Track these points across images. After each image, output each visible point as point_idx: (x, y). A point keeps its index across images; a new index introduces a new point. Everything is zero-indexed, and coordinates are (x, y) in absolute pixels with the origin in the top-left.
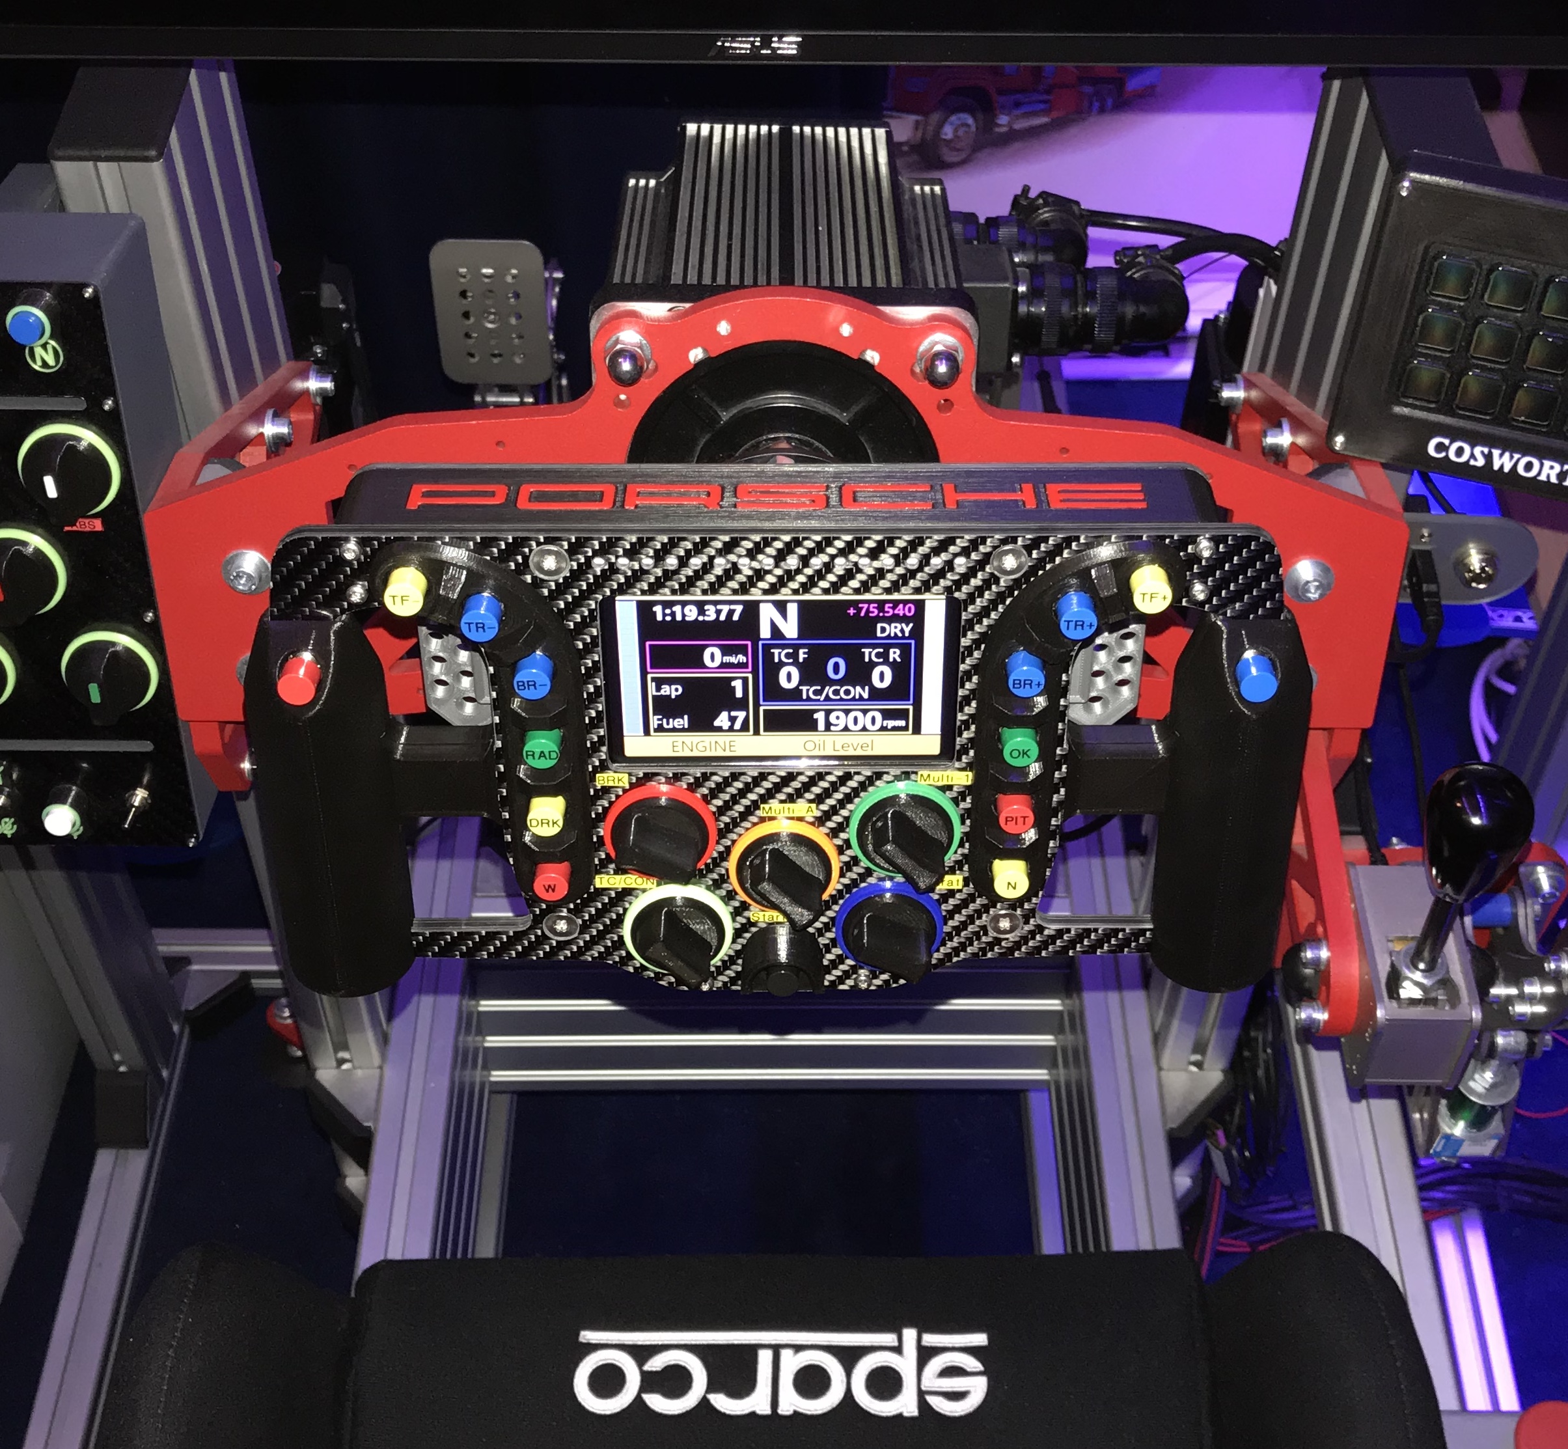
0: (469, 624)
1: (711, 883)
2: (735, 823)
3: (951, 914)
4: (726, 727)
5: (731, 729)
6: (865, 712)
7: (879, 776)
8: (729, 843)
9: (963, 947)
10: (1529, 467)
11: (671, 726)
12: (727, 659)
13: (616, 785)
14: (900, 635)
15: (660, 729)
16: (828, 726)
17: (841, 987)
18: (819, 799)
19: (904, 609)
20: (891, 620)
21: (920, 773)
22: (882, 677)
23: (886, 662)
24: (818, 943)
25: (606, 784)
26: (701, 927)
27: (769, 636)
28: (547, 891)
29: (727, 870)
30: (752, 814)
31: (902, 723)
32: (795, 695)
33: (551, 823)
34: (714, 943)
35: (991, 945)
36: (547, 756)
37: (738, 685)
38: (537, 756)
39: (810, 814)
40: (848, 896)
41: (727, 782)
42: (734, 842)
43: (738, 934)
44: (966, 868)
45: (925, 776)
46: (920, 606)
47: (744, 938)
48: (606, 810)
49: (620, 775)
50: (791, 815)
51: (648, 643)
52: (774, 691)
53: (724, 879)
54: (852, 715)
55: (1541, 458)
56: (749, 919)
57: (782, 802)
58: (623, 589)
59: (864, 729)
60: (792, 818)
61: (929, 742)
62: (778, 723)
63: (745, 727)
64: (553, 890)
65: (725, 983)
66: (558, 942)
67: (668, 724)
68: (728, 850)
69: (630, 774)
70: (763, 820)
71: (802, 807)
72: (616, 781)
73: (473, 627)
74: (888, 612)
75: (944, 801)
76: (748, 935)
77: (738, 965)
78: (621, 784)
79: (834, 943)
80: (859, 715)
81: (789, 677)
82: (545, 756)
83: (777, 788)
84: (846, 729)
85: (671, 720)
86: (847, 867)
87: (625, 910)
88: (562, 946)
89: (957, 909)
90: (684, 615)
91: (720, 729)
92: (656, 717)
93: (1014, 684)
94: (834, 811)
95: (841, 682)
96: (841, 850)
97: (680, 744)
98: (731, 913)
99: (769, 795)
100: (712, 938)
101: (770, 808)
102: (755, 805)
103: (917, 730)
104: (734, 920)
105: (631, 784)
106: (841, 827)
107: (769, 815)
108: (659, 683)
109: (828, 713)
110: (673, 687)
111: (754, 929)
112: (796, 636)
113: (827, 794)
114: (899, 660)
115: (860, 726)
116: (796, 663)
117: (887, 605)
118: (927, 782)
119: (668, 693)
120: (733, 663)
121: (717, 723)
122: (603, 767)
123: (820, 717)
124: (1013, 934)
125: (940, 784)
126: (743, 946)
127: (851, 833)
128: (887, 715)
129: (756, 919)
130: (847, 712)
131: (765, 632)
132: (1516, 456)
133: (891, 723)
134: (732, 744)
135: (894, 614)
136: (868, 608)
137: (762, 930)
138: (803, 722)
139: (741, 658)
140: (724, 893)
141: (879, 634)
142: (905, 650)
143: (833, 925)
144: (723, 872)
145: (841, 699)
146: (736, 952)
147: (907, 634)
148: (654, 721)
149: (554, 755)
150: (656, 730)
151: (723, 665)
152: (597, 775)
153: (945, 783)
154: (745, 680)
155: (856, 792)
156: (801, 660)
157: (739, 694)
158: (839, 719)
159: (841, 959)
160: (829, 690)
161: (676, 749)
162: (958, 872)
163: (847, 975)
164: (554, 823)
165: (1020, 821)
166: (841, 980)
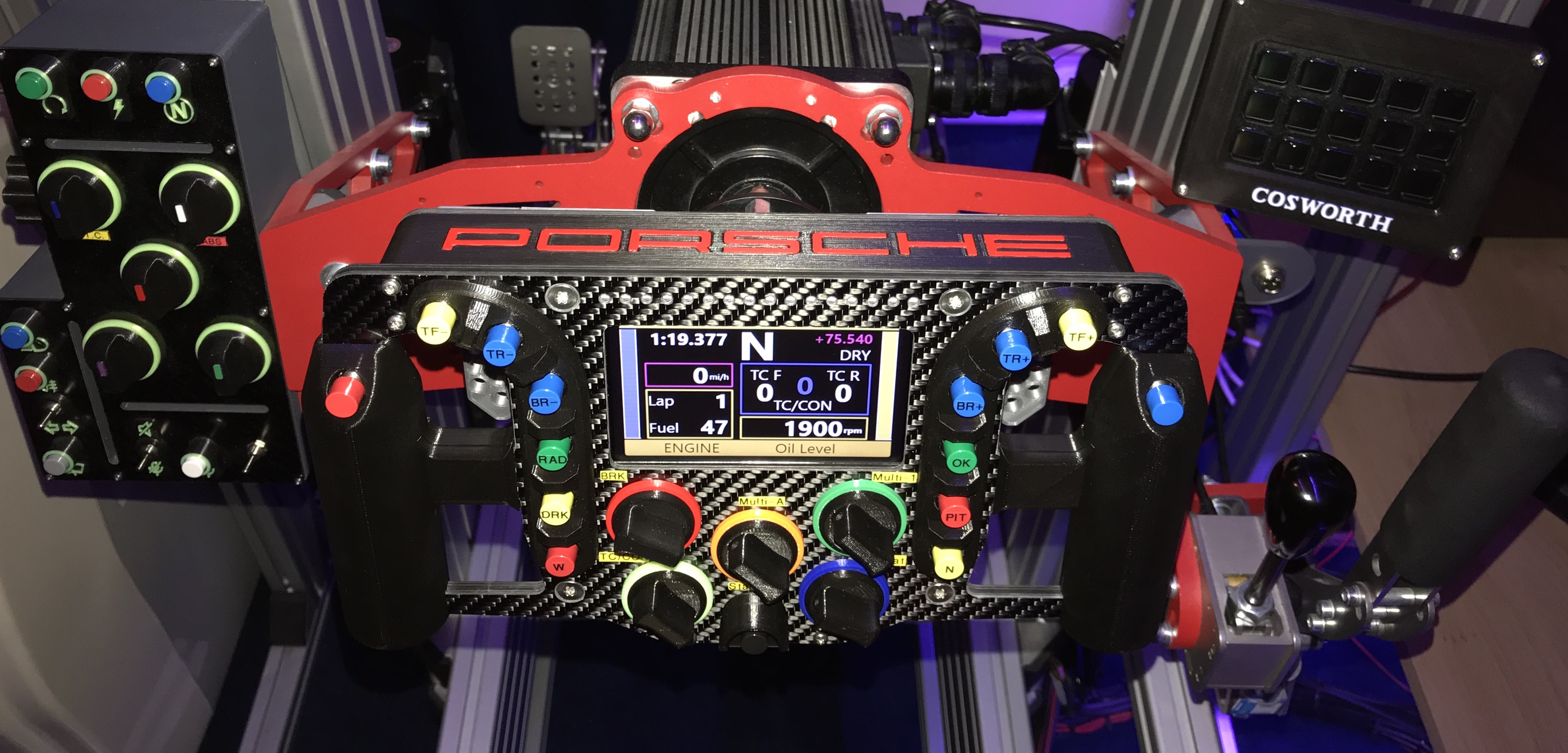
0: (491, 351)
1: (695, 559)
2: (717, 511)
3: (895, 586)
4: (710, 433)
5: (715, 434)
6: (828, 422)
7: (839, 474)
8: (712, 527)
9: (904, 611)
10: (1330, 211)
11: (664, 431)
12: (712, 377)
13: (617, 479)
14: (860, 359)
15: (655, 434)
16: (797, 432)
17: (802, 642)
18: (788, 493)
19: (864, 339)
20: (851, 348)
21: (873, 473)
22: (844, 393)
23: (848, 381)
24: (784, 607)
25: (608, 479)
26: (687, 596)
27: (748, 359)
28: (557, 569)
29: (709, 549)
30: (730, 504)
31: (860, 431)
32: (769, 407)
33: (560, 515)
34: (697, 608)
35: (928, 610)
36: (557, 460)
37: (722, 398)
38: (548, 460)
39: (780, 504)
40: (809, 570)
41: (710, 478)
42: (715, 526)
43: (717, 599)
44: (909, 549)
45: (878, 476)
46: (878, 336)
47: (722, 603)
48: (608, 500)
49: (621, 472)
50: (764, 505)
51: (646, 364)
52: (752, 404)
53: (706, 556)
54: (817, 424)
55: (1339, 205)
56: (727, 588)
57: (757, 494)
58: (625, 320)
59: (827, 435)
60: (765, 508)
61: (882, 446)
62: (754, 430)
63: (727, 433)
64: (562, 569)
65: (706, 638)
66: (567, 604)
67: (662, 429)
68: (710, 533)
69: (629, 471)
70: (740, 509)
71: (772, 499)
72: (617, 476)
73: (494, 354)
74: (850, 341)
75: (893, 496)
76: (725, 601)
77: (717, 623)
78: (621, 479)
79: (797, 607)
80: (824, 424)
81: (765, 393)
82: (555, 461)
83: (753, 483)
84: (812, 435)
85: (664, 427)
86: (809, 548)
87: (624, 580)
88: (570, 607)
89: (901, 582)
90: (677, 341)
91: (705, 434)
92: (651, 424)
93: (958, 406)
94: (800, 502)
95: (809, 397)
96: (805, 534)
97: (672, 446)
98: (712, 583)
99: (747, 488)
100: (695, 604)
101: (747, 500)
102: (734, 497)
103: (872, 437)
104: (714, 589)
105: (629, 479)
106: (806, 516)
107: (746, 505)
108: (655, 396)
109: (797, 422)
110: (667, 400)
111: (731, 596)
112: (771, 359)
113: (795, 488)
114: (858, 380)
115: (824, 433)
116: (771, 382)
117: (849, 335)
118: (880, 480)
119: (662, 404)
120: (718, 381)
121: (703, 429)
122: (606, 465)
123: (791, 425)
124: (947, 602)
125: (891, 481)
126: (721, 608)
127: (815, 520)
128: (846, 424)
129: (733, 588)
130: (813, 422)
131: (746, 356)
132: (1321, 203)
133: (850, 431)
134: (716, 446)
135: (855, 342)
136: (834, 337)
137: (738, 598)
138: (777, 430)
139: (725, 377)
140: (706, 567)
141: (842, 359)
142: (863, 372)
143: (797, 594)
144: (706, 550)
145: (809, 411)
146: (716, 613)
147: (866, 359)
148: (650, 427)
149: (563, 460)
150: (651, 435)
151: (709, 382)
152: (601, 472)
153: (895, 481)
154: (728, 395)
155: (819, 488)
156: (775, 379)
157: (722, 405)
158: (806, 427)
159: (802, 620)
160: (799, 404)
161: (668, 450)
162: (902, 553)
163: (807, 632)
164: (562, 515)
165: (959, 517)
166: (802, 636)
